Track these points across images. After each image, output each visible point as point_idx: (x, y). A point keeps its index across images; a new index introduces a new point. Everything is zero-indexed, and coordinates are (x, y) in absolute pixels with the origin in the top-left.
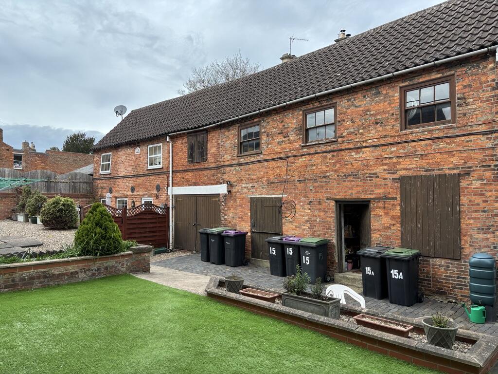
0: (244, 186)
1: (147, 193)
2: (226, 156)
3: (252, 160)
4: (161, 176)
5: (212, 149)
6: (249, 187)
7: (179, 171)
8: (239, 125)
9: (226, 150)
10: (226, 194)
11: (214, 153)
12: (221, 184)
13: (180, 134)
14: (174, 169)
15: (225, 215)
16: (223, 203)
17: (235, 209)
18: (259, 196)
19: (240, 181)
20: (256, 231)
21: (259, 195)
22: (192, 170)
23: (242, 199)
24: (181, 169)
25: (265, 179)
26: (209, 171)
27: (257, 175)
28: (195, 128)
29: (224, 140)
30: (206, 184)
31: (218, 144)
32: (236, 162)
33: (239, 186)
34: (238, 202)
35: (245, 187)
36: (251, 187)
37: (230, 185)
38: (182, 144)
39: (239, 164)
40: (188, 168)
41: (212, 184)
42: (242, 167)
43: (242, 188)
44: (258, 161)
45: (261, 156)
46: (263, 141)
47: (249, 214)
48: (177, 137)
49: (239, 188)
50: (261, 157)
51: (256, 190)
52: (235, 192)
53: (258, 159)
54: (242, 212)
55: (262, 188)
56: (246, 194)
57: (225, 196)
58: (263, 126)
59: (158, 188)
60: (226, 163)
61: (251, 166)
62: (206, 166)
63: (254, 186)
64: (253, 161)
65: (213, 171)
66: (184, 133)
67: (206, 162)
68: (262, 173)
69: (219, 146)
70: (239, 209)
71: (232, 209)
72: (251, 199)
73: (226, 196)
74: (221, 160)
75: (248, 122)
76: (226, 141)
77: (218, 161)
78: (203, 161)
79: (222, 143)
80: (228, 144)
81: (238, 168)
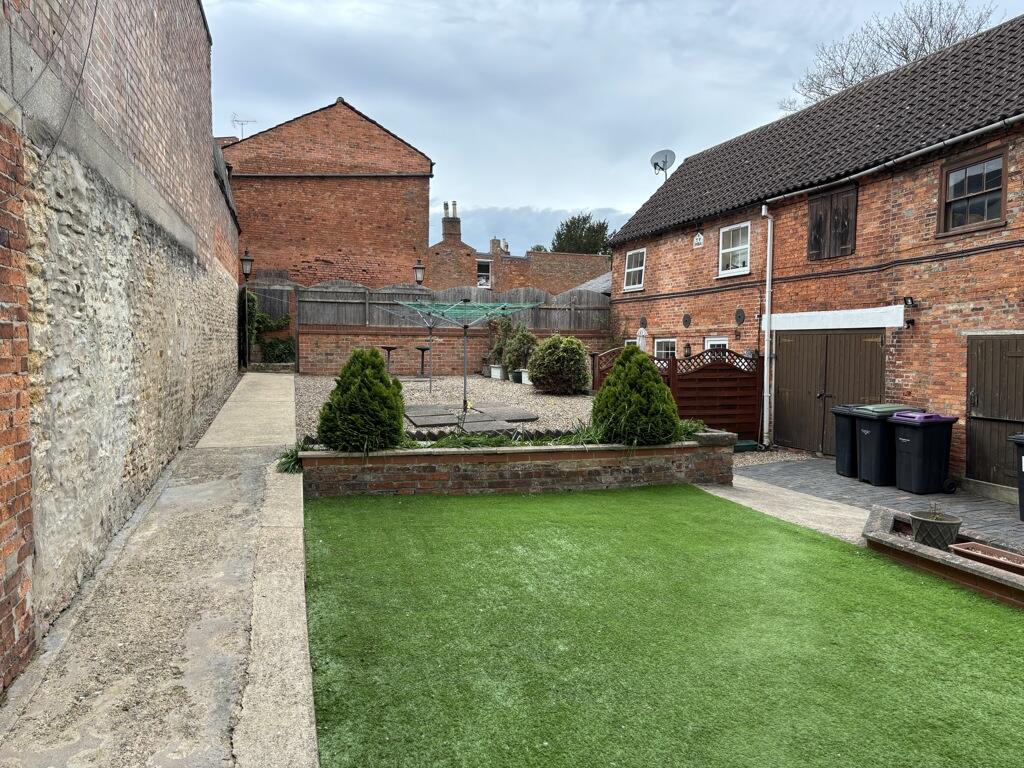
0: (951, 307)
1: (716, 326)
2: (905, 238)
3: (976, 244)
4: (746, 291)
5: (868, 225)
6: (967, 311)
7: (786, 280)
8: (944, 161)
9: (905, 225)
10: (900, 328)
11: (872, 234)
12: (888, 304)
13: (792, 197)
14: (776, 276)
15: (897, 377)
16: (892, 349)
17: (924, 362)
18: (994, 333)
19: (941, 296)
20: (981, 416)
21: (993, 329)
22: (818, 276)
23: (945, 339)
24: (792, 274)
25: (1015, 289)
26: (858, 276)
27: (991, 280)
28: (829, 180)
29: (902, 200)
30: (852, 307)
31: (885, 212)
32: (933, 251)
33: (938, 309)
34: (934, 346)
35: (954, 312)
36: (973, 310)
37: (913, 306)
38: (796, 219)
39: (940, 256)
40: (808, 271)
41: (866, 306)
42: (946, 264)
43: (945, 312)
44: (994, 246)
45: (1005, 234)
46: (1010, 196)
47: (965, 375)
48: (784, 206)
49: (936, 314)
50: (1005, 236)
51: (987, 319)
52: (926, 323)
53: (996, 242)
54: (943, 369)
55: (1004, 312)
56: (956, 326)
57: (898, 332)
58: (1013, 157)
59: (740, 317)
60: (905, 256)
61: (973, 259)
62: (852, 264)
63: (981, 309)
64: (981, 245)
65: (868, 277)
66: (801, 195)
67: (853, 256)
68: (1005, 276)
69: (887, 217)
70: (936, 364)
71: (916, 363)
72: (969, 338)
73: (902, 333)
74: (891, 249)
75: (970, 153)
76: (907, 203)
77: (881, 253)
78: (844, 253)
79: (895, 210)
80: (910, 210)
81: (935, 265)
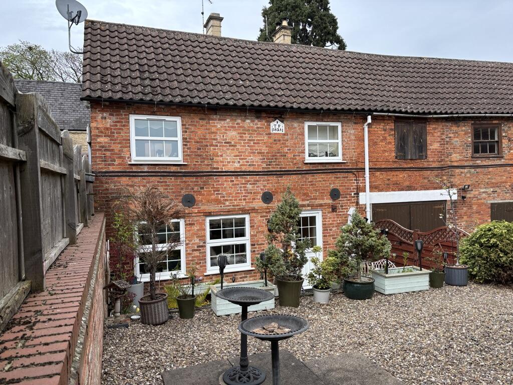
2: (454, 155)
3: (490, 163)
5: (433, 145)
8: (473, 122)
9: (454, 148)
10: (455, 200)
11: (436, 149)
14: (370, 166)
19: (477, 185)
21: (501, 200)
22: (404, 169)
23: (480, 205)
26: (429, 172)
27: (498, 179)
31: (442, 139)
32: (471, 163)
33: (476, 191)
34: (475, 208)
35: (483, 192)
36: (492, 192)
39: (474, 166)
42: (478, 170)
46: (504, 145)
47: (490, 220)
50: (503, 161)
51: (498, 195)
52: (470, 198)
53: (499, 163)
56: (485, 199)
58: (504, 130)
59: (335, 194)
60: (455, 164)
61: (491, 169)
62: (426, 165)
63: (496, 191)
64: (493, 164)
65: (436, 172)
67: (425, 160)
68: (504, 178)
69: (443, 143)
70: (476, 216)
71: (465, 217)
72: (492, 204)
73: (456, 203)
74: (446, 159)
77: (442, 161)
78: (421, 158)
79: (448, 139)
80: (456, 141)
81: (473, 170)
